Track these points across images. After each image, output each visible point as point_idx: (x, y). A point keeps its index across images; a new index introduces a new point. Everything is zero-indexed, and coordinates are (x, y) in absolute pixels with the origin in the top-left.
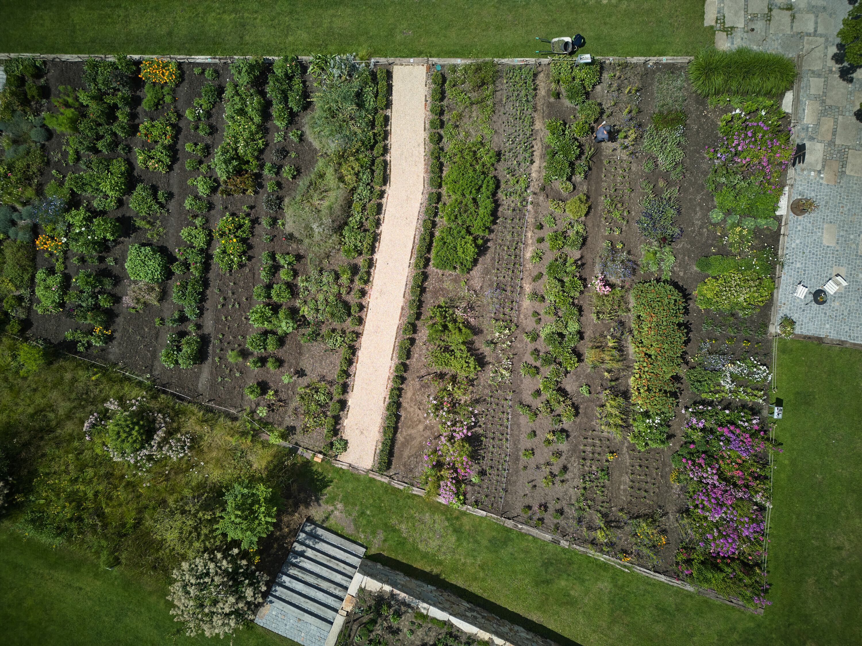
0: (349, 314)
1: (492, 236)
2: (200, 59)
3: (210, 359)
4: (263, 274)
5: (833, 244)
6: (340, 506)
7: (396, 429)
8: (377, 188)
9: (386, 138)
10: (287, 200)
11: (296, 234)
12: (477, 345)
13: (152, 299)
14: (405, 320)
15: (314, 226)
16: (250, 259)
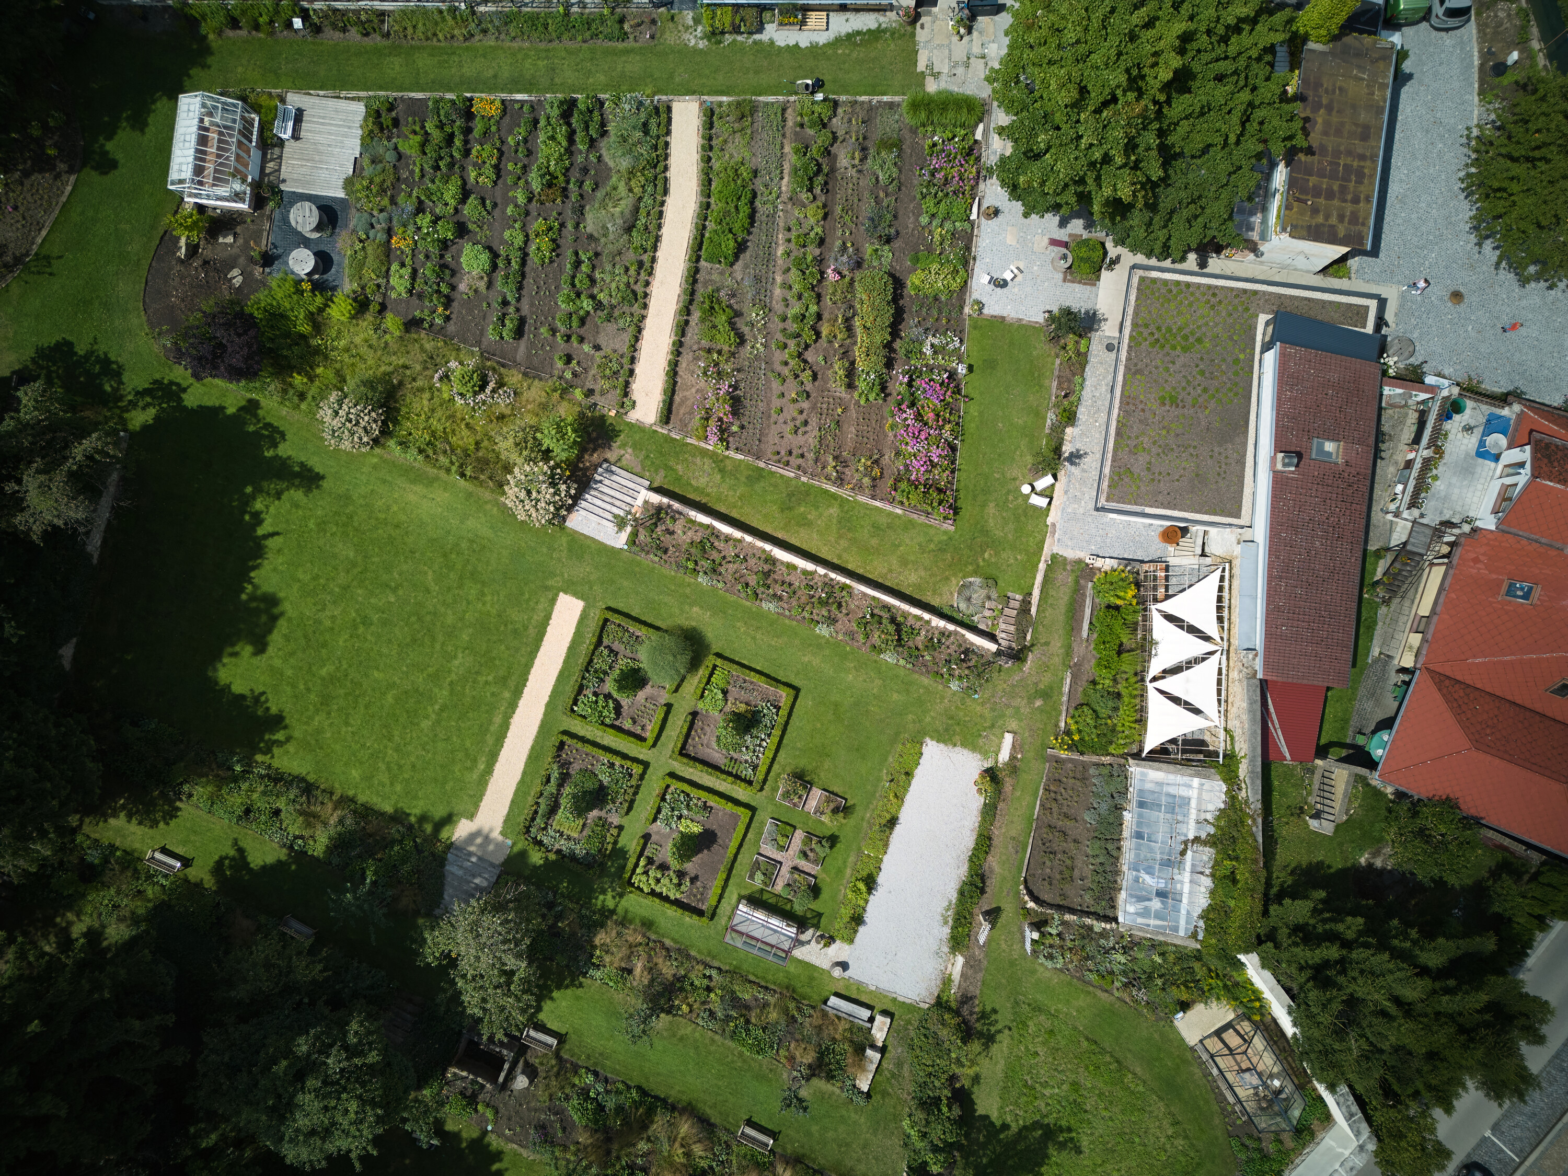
0: (636, 300)
1: (751, 237)
2: (519, 97)
3: (526, 336)
4: (569, 266)
5: (1014, 243)
6: (630, 450)
7: (673, 392)
8: (659, 197)
9: (666, 159)
10: (587, 208)
11: (596, 234)
12: (738, 325)
13: (482, 285)
14: (681, 304)
15: (609, 226)
16: (558, 256)
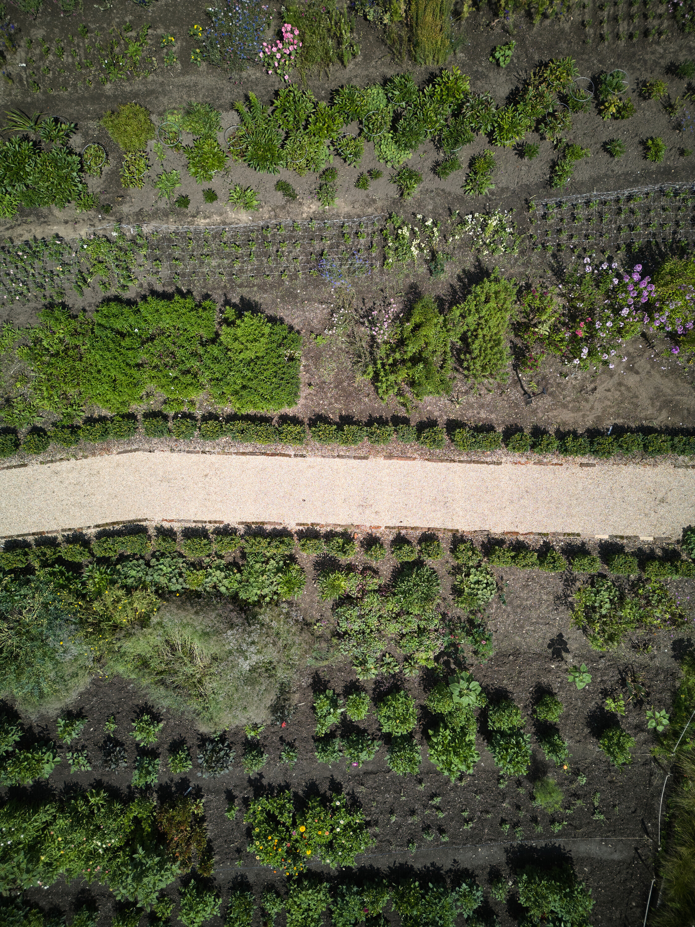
0: (419, 564)
1: (218, 296)
3: (559, 842)
7: (646, 431)
8: (152, 546)
9: (51, 542)
10: (204, 729)
11: (270, 699)
12: (442, 291)
14: (412, 446)
15: (246, 666)
16: (336, 787)
